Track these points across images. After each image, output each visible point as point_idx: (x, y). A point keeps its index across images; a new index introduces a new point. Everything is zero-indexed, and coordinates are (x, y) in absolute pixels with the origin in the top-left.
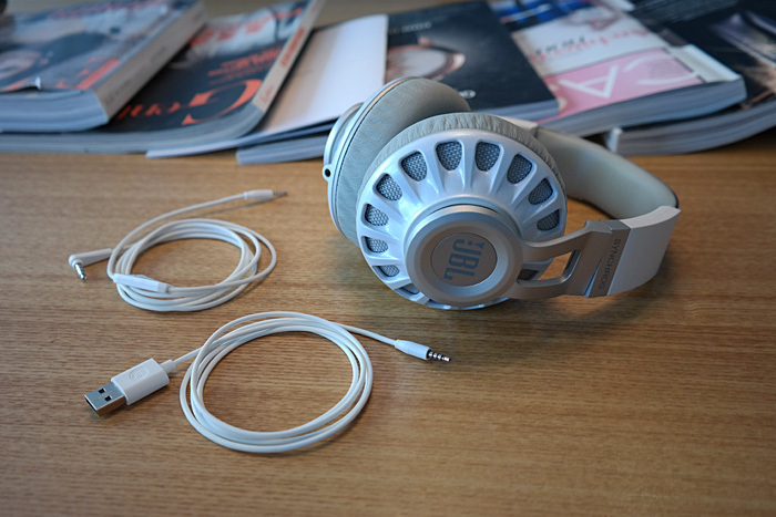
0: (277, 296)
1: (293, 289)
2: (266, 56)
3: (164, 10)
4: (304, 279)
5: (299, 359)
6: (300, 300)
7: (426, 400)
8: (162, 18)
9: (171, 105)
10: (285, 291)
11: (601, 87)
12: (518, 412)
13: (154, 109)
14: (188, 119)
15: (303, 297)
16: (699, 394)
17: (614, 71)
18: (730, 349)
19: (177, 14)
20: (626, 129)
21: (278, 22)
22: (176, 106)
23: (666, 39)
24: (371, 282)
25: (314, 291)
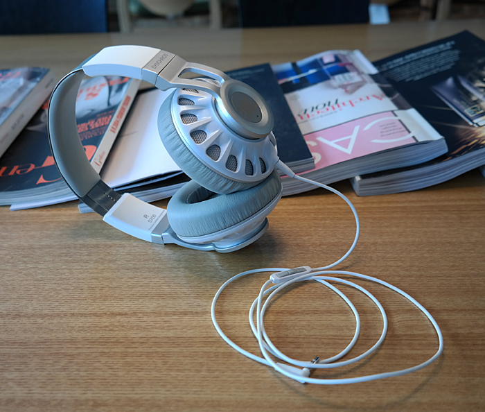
0: (107, 324)
1: (118, 318)
2: (101, 122)
3: (22, 82)
4: (126, 309)
5: (121, 374)
6: (123, 326)
7: (208, 401)
8: (20, 90)
9: (29, 167)
10: (112, 320)
11: (345, 144)
12: (270, 407)
13: (15, 170)
14: (41, 180)
15: (125, 324)
16: (394, 387)
17: (357, 129)
18: (419, 352)
19: (32, 85)
20: (363, 177)
21: (110, 89)
22: (32, 167)
23: (396, 102)
24: (174, 310)
25: (133, 319)
